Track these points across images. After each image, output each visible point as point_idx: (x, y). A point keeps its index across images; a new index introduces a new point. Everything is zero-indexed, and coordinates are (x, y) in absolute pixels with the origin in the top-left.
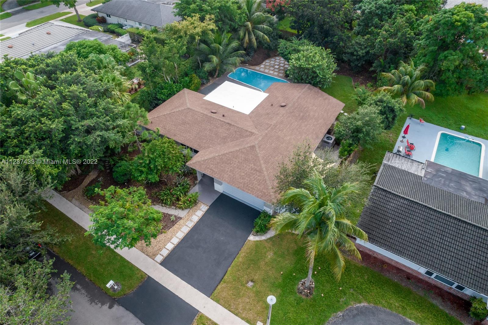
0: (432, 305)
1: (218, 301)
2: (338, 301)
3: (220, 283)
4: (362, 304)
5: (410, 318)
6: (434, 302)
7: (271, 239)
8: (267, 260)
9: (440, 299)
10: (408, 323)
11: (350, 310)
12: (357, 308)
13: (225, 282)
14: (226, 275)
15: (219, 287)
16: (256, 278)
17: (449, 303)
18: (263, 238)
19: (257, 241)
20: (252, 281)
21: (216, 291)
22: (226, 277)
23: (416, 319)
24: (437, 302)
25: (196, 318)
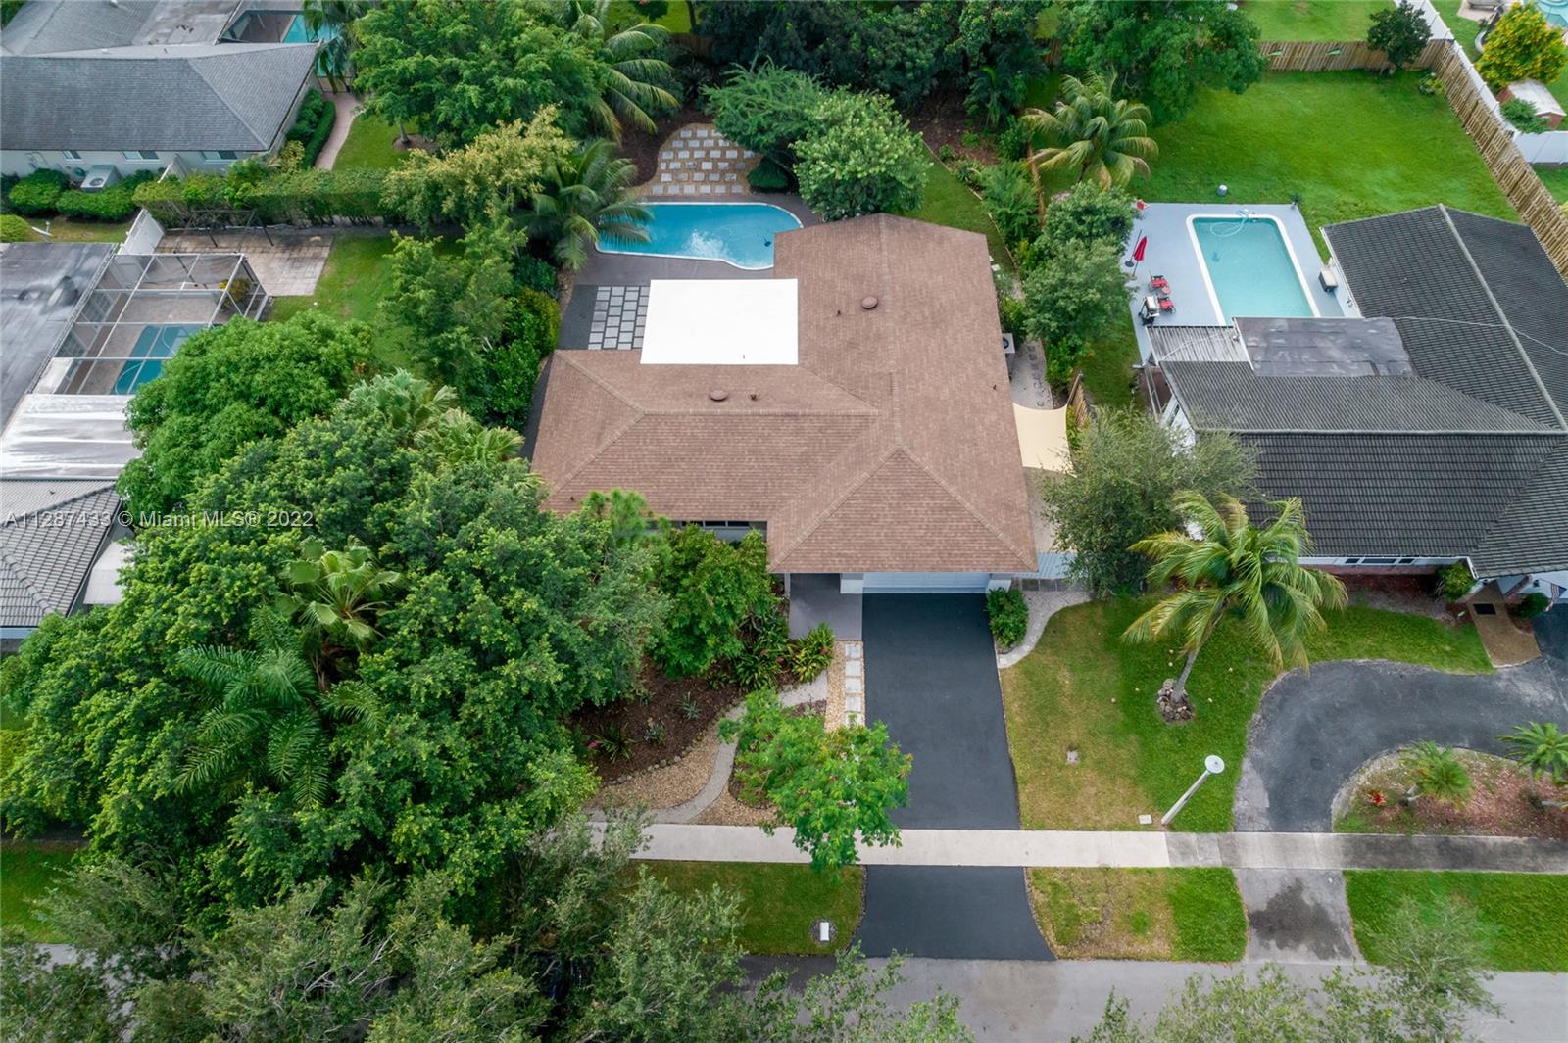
0: (1378, 613)
1: (1042, 827)
2: (1242, 696)
3: (1016, 790)
4: (1279, 678)
5: (1360, 657)
6: (1377, 606)
7: (1040, 643)
8: (1067, 690)
9: (1382, 595)
10: (1362, 667)
11: (1269, 699)
12: (1276, 690)
13: (1025, 783)
14: (1017, 767)
15: (1023, 798)
16: (1074, 738)
17: (1398, 595)
18: (1027, 648)
19: (1020, 662)
20: (1071, 749)
21: (1022, 809)
22: (1019, 772)
23: (1369, 653)
24: (1381, 604)
25: (1027, 882)
